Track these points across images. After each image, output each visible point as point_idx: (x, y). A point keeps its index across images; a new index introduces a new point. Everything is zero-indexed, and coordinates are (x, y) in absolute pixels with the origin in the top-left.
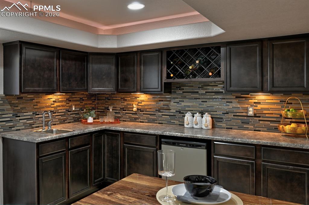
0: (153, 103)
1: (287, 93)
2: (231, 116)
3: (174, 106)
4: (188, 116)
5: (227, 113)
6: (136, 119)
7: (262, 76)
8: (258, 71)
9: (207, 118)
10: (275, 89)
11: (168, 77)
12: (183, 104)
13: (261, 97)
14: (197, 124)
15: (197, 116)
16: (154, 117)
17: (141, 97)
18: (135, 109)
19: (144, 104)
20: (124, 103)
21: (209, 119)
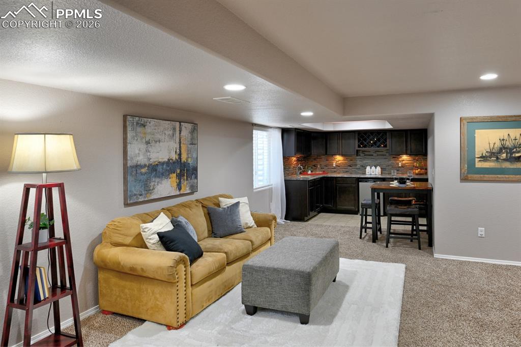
0: (346, 162)
2: (390, 167)
3: (359, 163)
4: (368, 168)
5: (389, 166)
6: (335, 171)
7: (406, 147)
8: (404, 143)
9: (379, 169)
10: (412, 153)
11: (359, 146)
12: (365, 162)
13: (405, 157)
14: (373, 172)
15: (373, 168)
16: (347, 170)
17: (339, 158)
18: (334, 165)
19: (340, 162)
20: (327, 162)
21: (380, 169)
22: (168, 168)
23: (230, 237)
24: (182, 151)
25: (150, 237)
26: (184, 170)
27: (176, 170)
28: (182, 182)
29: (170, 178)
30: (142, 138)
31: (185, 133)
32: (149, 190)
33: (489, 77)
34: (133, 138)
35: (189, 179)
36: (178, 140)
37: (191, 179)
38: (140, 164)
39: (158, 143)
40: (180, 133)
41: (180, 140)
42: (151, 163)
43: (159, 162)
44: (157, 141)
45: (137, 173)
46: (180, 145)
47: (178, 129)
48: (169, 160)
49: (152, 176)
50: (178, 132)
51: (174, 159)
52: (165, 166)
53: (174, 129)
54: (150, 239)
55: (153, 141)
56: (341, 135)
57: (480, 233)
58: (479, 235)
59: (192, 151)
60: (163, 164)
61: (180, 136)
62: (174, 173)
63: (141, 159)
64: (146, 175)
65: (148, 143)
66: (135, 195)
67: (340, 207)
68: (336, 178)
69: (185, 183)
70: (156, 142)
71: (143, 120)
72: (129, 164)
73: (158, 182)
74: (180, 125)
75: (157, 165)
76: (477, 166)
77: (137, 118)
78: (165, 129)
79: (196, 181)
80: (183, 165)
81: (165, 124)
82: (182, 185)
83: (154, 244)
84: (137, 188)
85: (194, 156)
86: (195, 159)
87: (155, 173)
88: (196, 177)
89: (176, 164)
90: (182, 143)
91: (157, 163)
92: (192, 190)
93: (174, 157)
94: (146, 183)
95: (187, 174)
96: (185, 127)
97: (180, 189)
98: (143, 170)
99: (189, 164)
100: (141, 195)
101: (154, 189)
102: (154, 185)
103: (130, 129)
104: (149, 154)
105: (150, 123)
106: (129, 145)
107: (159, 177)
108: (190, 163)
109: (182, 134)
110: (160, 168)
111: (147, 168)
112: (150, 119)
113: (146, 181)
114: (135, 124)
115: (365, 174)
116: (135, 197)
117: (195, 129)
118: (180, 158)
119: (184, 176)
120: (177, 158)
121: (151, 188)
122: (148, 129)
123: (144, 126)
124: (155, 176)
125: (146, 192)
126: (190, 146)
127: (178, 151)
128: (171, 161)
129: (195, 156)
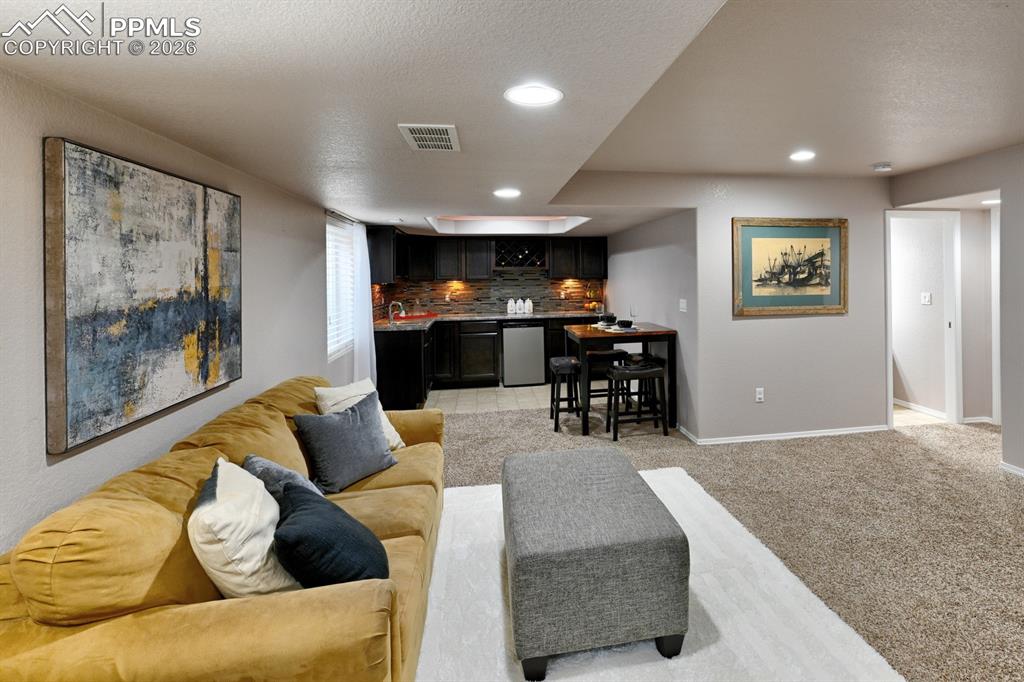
0: (470, 292)
1: (587, 279)
2: (547, 300)
3: (495, 294)
4: (511, 303)
5: (545, 298)
6: (451, 310)
7: (576, 265)
8: (573, 259)
9: (529, 303)
10: (585, 276)
11: (498, 264)
12: (504, 291)
13: (570, 283)
14: (520, 310)
15: (520, 301)
16: (472, 307)
17: (456, 286)
18: (447, 299)
19: (458, 293)
20: (433, 293)
21: (531, 304)
22: (179, 319)
23: (368, 485)
24: (211, 267)
25: (238, 556)
26: (215, 324)
27: (197, 323)
28: (210, 356)
29: (184, 348)
30: (110, 225)
31: (216, 218)
32: (128, 391)
33: (803, 156)
34: (84, 219)
35: (225, 346)
36: (200, 238)
37: (229, 346)
38: (106, 311)
39: (153, 241)
40: (205, 218)
41: (205, 237)
42: (136, 304)
43: (158, 302)
44: (150, 237)
45: (95, 340)
46: (205, 251)
47: (200, 206)
48: (180, 294)
49: (140, 345)
50: (200, 214)
51: (192, 290)
52: (171, 314)
53: (193, 204)
54: (241, 560)
55: (143, 237)
56: (463, 243)
57: (758, 396)
58: (757, 400)
59: (230, 268)
60: (164, 305)
61: (205, 225)
62: (193, 331)
63: (109, 294)
64: (122, 344)
65: (126, 240)
66: (92, 414)
67: (468, 376)
68: (459, 322)
69: (217, 359)
70: (148, 238)
71: (112, 166)
72: (73, 309)
73: (155, 364)
74: (206, 193)
75: (152, 309)
76: (754, 294)
77: (96, 155)
78: (170, 202)
79: (239, 350)
80: (211, 309)
81: (172, 185)
82: (211, 364)
83: (253, 574)
84: (98, 389)
85: (233, 283)
86: (237, 291)
87: (146, 335)
88: (239, 341)
89: (197, 306)
90: (209, 245)
91: (150, 303)
92: (230, 377)
93: (193, 285)
94: (122, 368)
95: (220, 331)
96: (216, 203)
97: (205, 378)
98: (115, 330)
99: (224, 303)
100: (107, 412)
101: (143, 386)
102: (144, 374)
103: (74, 191)
104: (129, 275)
105: (131, 177)
106: (72, 243)
107: (158, 347)
108: (227, 301)
109: (209, 221)
110: (158, 321)
111: (124, 322)
112: (131, 165)
113: (123, 364)
114: (89, 173)
115: (504, 312)
116: (90, 423)
117: (235, 209)
118: (206, 289)
119: (214, 338)
120: (200, 289)
121: (137, 385)
122: (129, 197)
123: (117, 185)
124: (150, 346)
125: (122, 399)
126: (226, 255)
127: (201, 267)
128: (185, 296)
129: (235, 282)
